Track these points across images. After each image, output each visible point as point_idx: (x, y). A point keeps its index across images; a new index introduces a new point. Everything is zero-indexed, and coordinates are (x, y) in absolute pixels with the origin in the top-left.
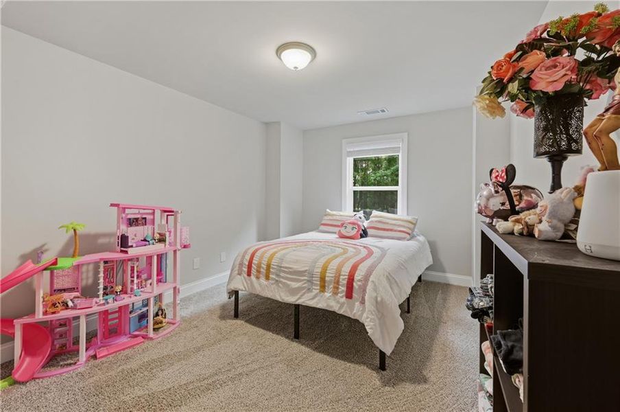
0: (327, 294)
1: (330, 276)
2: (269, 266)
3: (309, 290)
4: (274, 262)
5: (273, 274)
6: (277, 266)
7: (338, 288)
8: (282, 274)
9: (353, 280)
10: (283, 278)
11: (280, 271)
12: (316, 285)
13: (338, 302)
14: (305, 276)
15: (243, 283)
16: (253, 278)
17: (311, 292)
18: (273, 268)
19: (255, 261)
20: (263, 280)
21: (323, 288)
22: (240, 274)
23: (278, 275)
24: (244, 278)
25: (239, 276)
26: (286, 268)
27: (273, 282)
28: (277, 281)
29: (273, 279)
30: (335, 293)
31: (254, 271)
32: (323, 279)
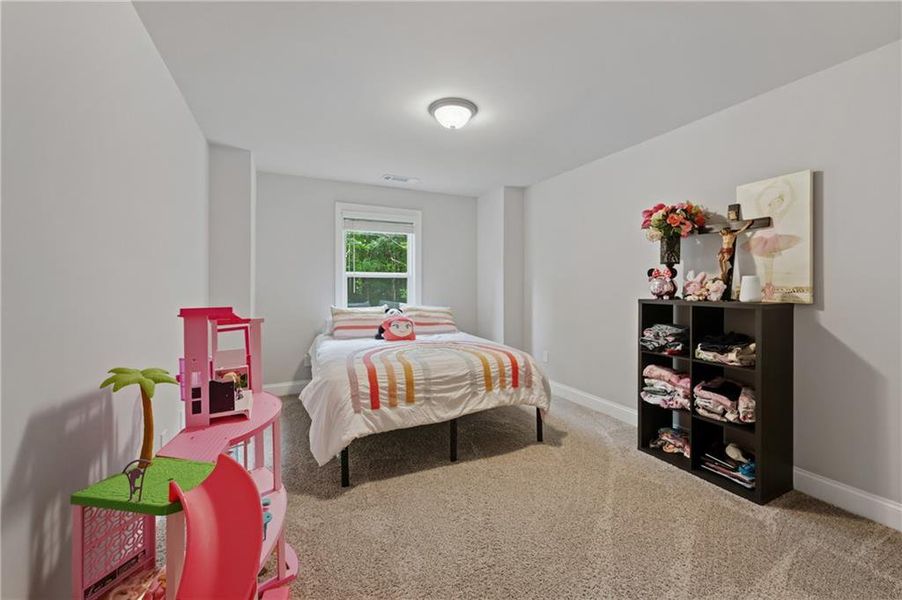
0: (496, 390)
1: (494, 370)
2: (410, 384)
3: (475, 394)
4: (417, 376)
5: (419, 391)
6: (425, 379)
7: (504, 381)
8: (434, 388)
9: (517, 368)
10: (435, 392)
11: (430, 384)
12: (480, 386)
13: (508, 395)
14: (466, 380)
15: (366, 423)
16: (384, 408)
17: (477, 394)
18: (418, 385)
19: (383, 382)
20: (403, 407)
21: (489, 387)
22: (357, 411)
23: (427, 391)
24: (367, 415)
25: (357, 415)
26: (437, 378)
27: (422, 402)
28: (428, 399)
29: (420, 399)
30: (503, 387)
31: (383, 398)
32: (488, 377)
